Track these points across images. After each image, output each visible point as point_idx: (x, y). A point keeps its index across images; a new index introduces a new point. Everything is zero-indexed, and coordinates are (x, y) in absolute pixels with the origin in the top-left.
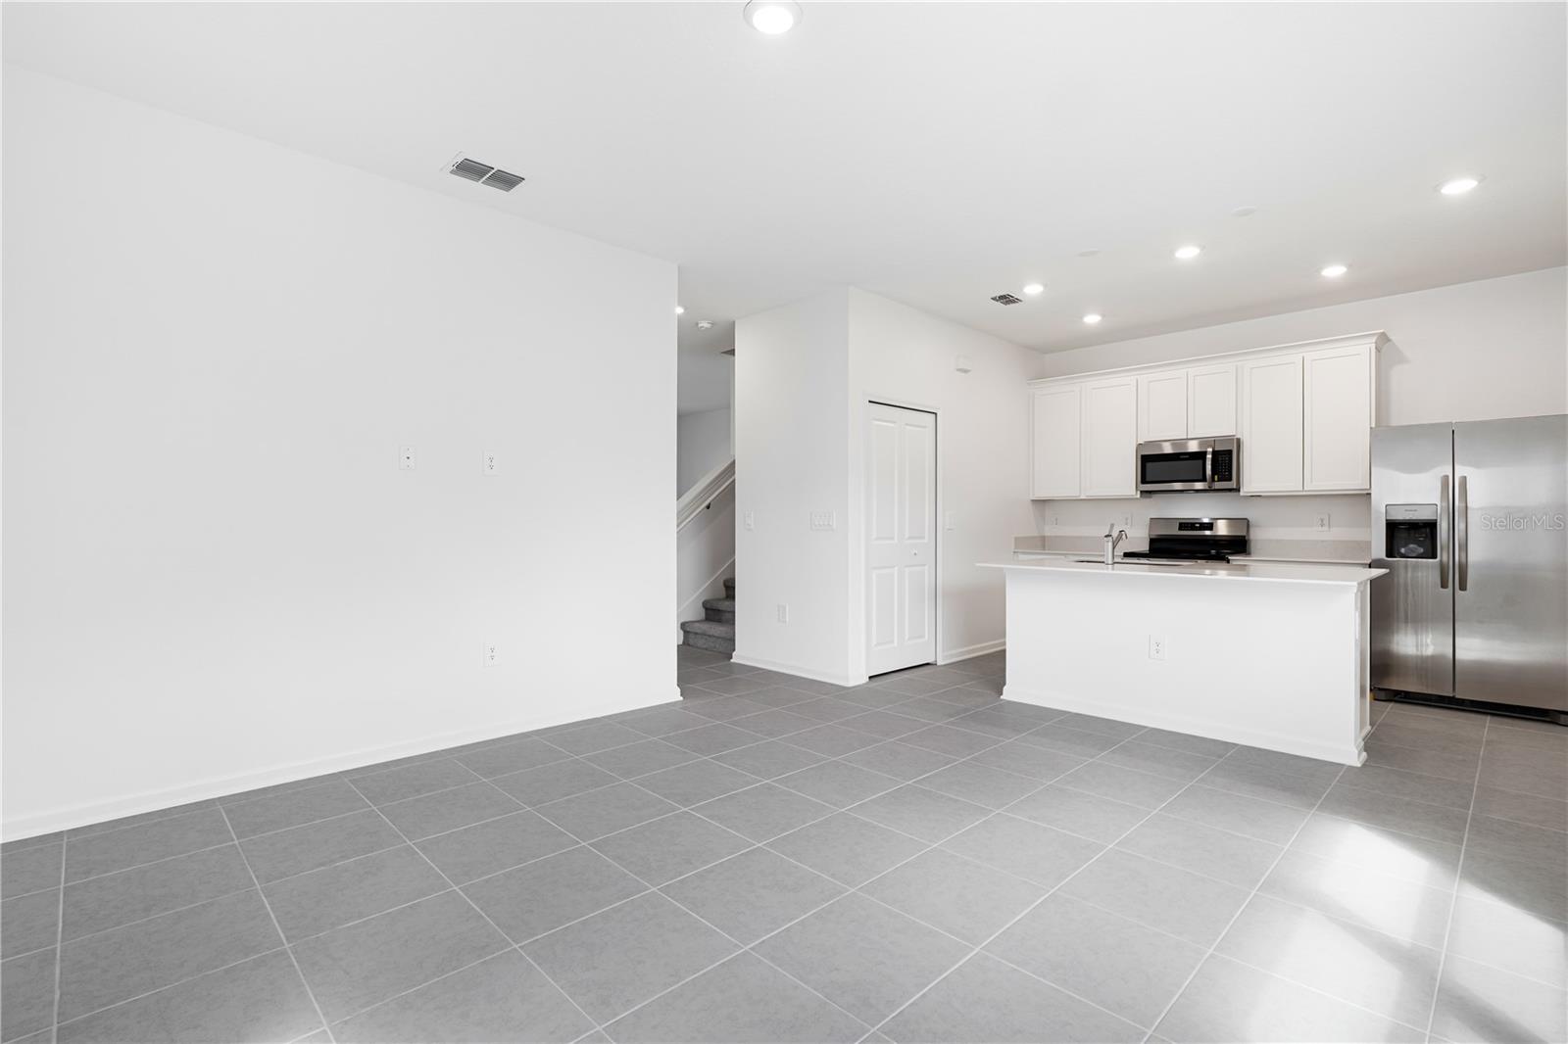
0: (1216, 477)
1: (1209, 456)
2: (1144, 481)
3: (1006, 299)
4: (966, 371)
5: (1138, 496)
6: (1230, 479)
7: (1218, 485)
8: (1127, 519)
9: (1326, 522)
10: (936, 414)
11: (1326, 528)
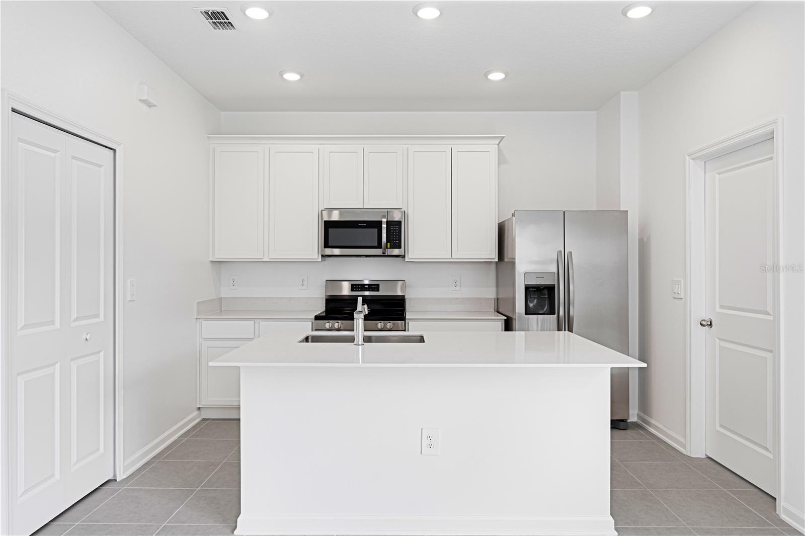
0: (389, 244)
1: (384, 226)
2: (327, 245)
3: (218, 18)
4: (150, 105)
5: (320, 259)
6: (400, 247)
7: (390, 252)
8: (303, 280)
9: (458, 283)
10: (114, 150)
11: (458, 288)
